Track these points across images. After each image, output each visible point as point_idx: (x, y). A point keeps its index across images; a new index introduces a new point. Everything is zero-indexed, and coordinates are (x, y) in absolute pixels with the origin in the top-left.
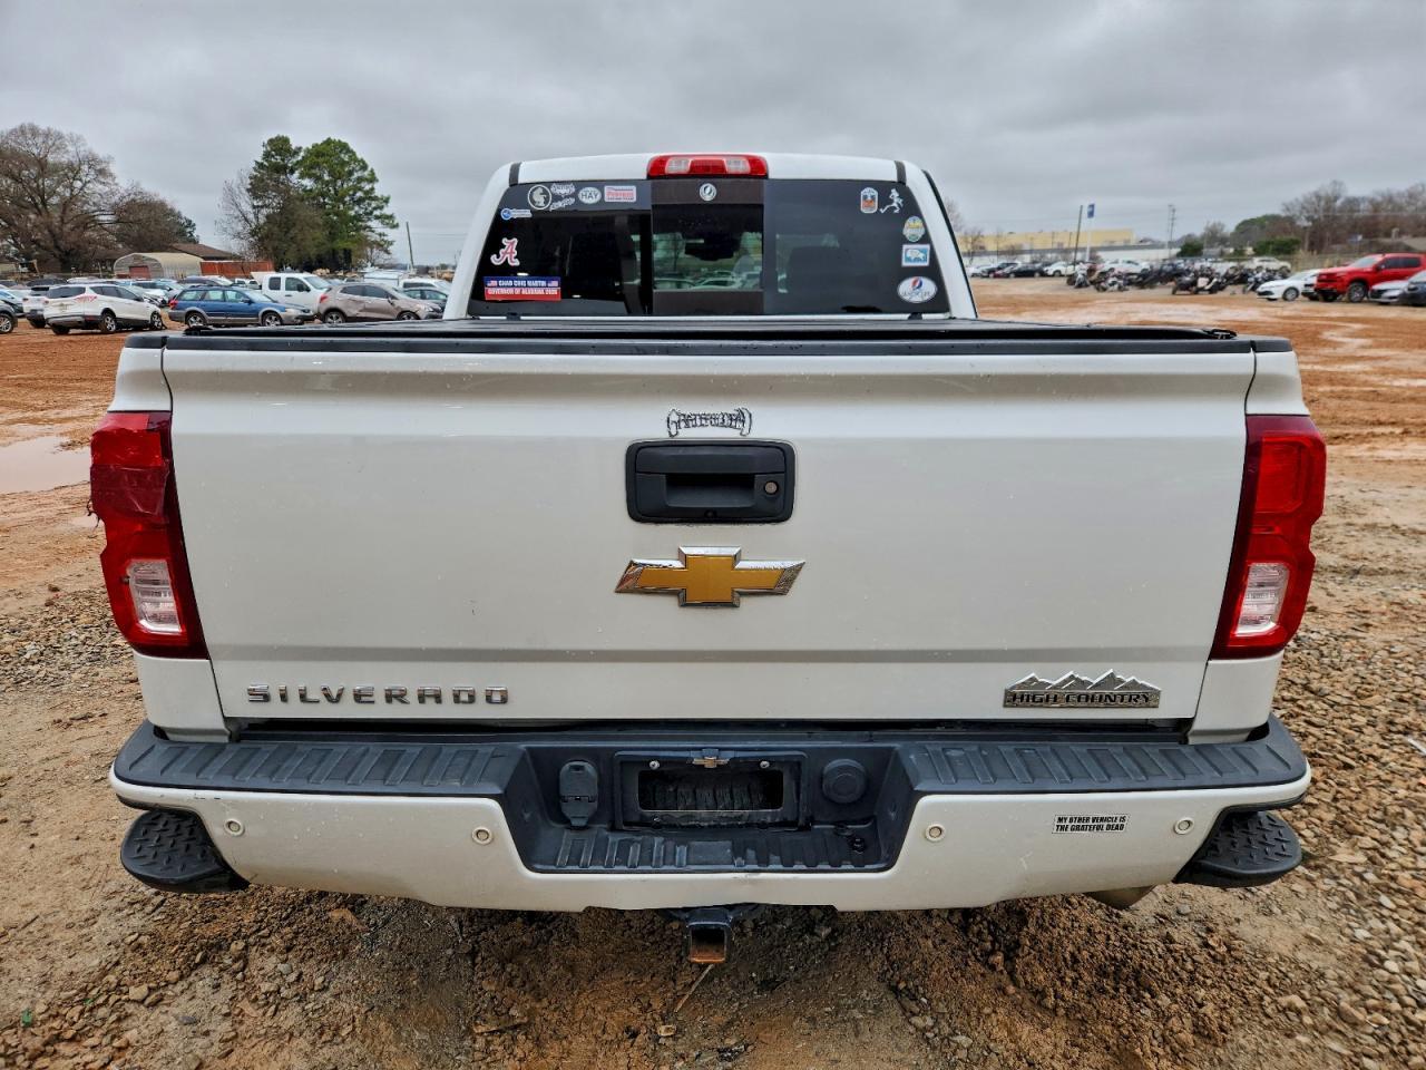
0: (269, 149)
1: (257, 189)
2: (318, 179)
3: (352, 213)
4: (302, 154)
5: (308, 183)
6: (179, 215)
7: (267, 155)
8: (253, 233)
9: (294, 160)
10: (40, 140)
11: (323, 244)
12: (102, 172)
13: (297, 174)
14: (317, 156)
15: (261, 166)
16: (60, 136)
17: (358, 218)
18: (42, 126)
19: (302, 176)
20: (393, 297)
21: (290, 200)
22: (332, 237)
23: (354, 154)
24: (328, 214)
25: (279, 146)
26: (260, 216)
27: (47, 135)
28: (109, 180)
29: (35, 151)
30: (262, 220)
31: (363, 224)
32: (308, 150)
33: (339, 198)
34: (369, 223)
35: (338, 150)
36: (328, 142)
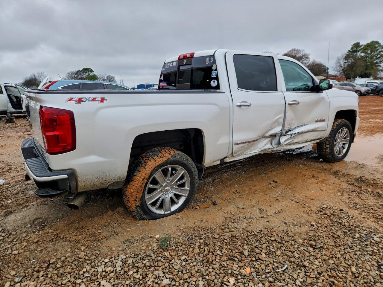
0: (353, 46)
1: (347, 57)
2: (366, 53)
3: (375, 62)
4: (363, 46)
5: (363, 54)
6: (325, 67)
7: (352, 48)
8: (343, 70)
9: (360, 48)
10: (295, 52)
11: (363, 71)
12: (307, 58)
13: (360, 52)
14: (368, 46)
15: (349, 51)
16: (300, 50)
17: (377, 63)
18: (296, 49)
19: (361, 53)
20: (355, 86)
21: (356, 59)
22: (366, 69)
23: (380, 44)
24: (367, 63)
25: (357, 45)
26: (345, 65)
27: (297, 50)
28: (308, 59)
29: (294, 54)
30: (346, 66)
31: (378, 65)
32: (365, 45)
33: (372, 58)
34: (380, 64)
35: (375, 44)
36: (372, 42)
